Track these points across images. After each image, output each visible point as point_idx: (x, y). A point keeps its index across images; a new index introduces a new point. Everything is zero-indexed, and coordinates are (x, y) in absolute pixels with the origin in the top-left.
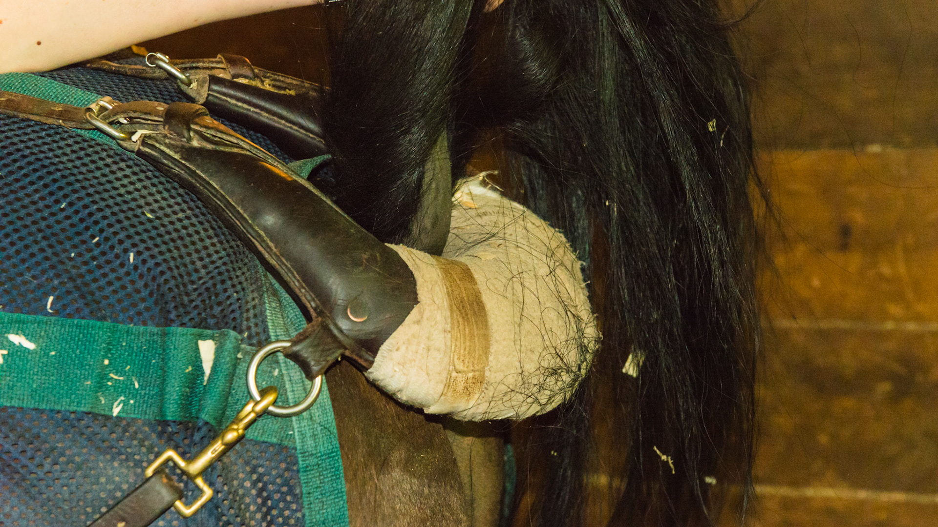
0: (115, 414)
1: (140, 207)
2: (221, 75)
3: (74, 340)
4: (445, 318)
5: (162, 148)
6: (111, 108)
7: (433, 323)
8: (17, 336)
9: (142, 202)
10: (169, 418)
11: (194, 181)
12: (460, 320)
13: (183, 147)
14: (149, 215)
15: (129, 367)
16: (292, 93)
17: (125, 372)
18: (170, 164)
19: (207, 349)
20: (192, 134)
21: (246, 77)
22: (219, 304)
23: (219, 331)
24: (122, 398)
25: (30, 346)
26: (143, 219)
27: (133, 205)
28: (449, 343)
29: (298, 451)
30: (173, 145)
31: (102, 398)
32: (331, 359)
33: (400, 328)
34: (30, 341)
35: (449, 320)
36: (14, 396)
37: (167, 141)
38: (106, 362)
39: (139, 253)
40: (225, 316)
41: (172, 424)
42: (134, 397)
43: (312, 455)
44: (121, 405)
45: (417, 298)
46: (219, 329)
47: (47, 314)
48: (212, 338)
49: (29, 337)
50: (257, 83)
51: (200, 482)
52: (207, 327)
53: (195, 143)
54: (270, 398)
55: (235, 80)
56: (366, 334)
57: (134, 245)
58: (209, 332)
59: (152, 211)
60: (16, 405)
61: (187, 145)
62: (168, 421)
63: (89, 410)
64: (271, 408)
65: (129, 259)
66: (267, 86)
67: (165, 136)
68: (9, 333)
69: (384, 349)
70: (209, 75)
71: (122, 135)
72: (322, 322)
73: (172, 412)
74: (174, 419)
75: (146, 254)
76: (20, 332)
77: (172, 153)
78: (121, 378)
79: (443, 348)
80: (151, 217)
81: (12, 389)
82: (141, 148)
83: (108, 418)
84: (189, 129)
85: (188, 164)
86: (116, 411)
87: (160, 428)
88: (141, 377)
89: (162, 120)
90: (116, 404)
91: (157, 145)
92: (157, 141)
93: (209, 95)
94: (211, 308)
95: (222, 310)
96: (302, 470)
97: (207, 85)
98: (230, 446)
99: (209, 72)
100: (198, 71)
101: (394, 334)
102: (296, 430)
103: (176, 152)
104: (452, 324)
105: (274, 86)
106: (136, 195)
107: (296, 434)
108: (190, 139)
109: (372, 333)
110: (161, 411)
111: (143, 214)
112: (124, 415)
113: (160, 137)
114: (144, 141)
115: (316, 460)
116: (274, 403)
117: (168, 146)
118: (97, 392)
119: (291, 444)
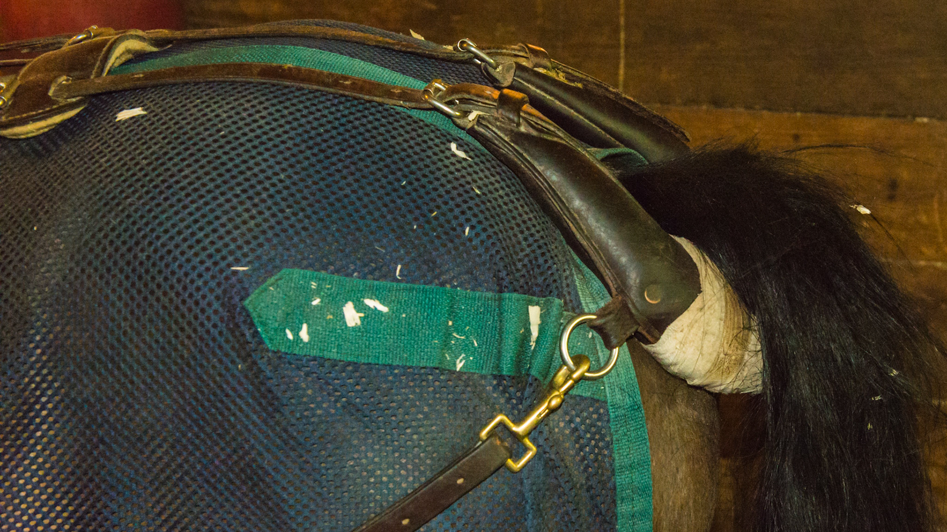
0: (458, 369)
1: (468, 183)
2: (524, 64)
3: (421, 304)
4: (722, 307)
5: (494, 129)
6: (445, 89)
7: (712, 312)
8: (372, 301)
9: (469, 179)
10: (504, 373)
11: (519, 163)
12: (732, 309)
13: (512, 131)
14: (478, 192)
15: (468, 328)
16: (580, 85)
17: (465, 332)
18: (500, 145)
19: (534, 313)
20: (521, 120)
21: (545, 67)
22: (542, 274)
23: (544, 299)
24: (463, 355)
25: (384, 309)
26: (472, 194)
27: (462, 181)
28: (721, 330)
29: (609, 404)
30: (503, 128)
31: (447, 355)
32: (628, 334)
33: (686, 313)
34: (383, 304)
35: (724, 310)
36: (370, 354)
37: (498, 123)
38: (450, 323)
39: (472, 228)
40: (548, 285)
41: (507, 378)
42: (473, 354)
43: (620, 407)
44: (464, 361)
45: (700, 288)
46: (545, 297)
47: (395, 280)
48: (537, 304)
49: (383, 302)
50: (552, 74)
51: (527, 442)
52: (533, 294)
53: (523, 129)
54: (585, 367)
55: (536, 69)
56: (656, 315)
57: (468, 220)
58: (535, 298)
59: (479, 188)
60: (373, 362)
61: (516, 130)
62: (504, 376)
63: (437, 366)
64: (587, 374)
65: (464, 232)
66: (561, 78)
67: (497, 119)
68: (364, 298)
69: (670, 328)
70: (516, 63)
71: (458, 114)
72: (623, 301)
73: (507, 368)
74: (509, 374)
75: (479, 228)
76: (374, 297)
77: (502, 135)
78: (463, 338)
79: (717, 332)
80: (479, 193)
81: (369, 348)
82: (476, 127)
83: (454, 372)
84: (519, 116)
85: (516, 147)
86: (459, 366)
87: (495, 382)
88: (478, 337)
89: (495, 104)
90: (458, 361)
91: (490, 126)
92: (490, 123)
93: (514, 80)
94: (535, 277)
95: (545, 279)
96: (612, 420)
97: (513, 71)
98: (552, 411)
99: (515, 59)
100: (505, 57)
101: (680, 317)
102: (606, 386)
103: (507, 135)
104: (726, 313)
105: (566, 79)
106: (464, 172)
107: (607, 389)
108: (518, 125)
109: (661, 315)
110: (498, 367)
111: (473, 189)
112: (465, 370)
113: (491, 119)
114: (479, 120)
115: (623, 411)
116: (588, 371)
117: (497, 127)
118: (443, 349)
119: (602, 398)
